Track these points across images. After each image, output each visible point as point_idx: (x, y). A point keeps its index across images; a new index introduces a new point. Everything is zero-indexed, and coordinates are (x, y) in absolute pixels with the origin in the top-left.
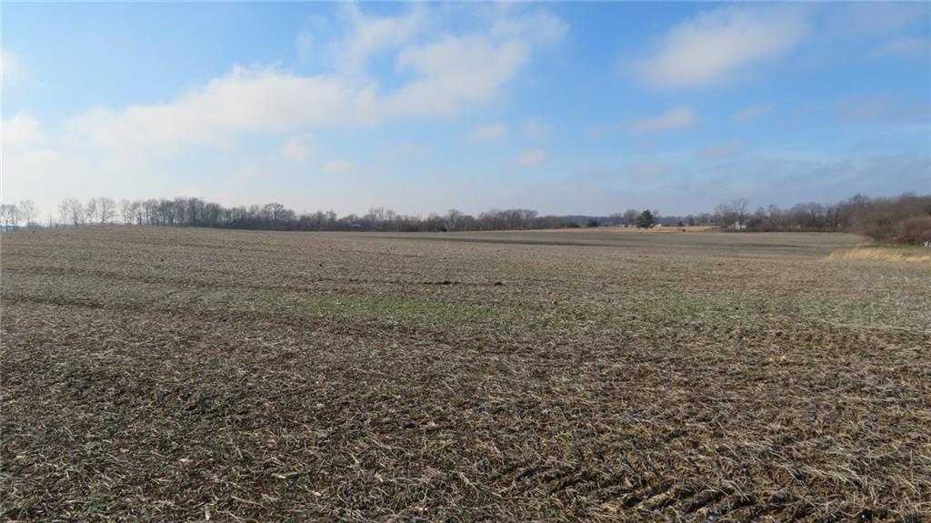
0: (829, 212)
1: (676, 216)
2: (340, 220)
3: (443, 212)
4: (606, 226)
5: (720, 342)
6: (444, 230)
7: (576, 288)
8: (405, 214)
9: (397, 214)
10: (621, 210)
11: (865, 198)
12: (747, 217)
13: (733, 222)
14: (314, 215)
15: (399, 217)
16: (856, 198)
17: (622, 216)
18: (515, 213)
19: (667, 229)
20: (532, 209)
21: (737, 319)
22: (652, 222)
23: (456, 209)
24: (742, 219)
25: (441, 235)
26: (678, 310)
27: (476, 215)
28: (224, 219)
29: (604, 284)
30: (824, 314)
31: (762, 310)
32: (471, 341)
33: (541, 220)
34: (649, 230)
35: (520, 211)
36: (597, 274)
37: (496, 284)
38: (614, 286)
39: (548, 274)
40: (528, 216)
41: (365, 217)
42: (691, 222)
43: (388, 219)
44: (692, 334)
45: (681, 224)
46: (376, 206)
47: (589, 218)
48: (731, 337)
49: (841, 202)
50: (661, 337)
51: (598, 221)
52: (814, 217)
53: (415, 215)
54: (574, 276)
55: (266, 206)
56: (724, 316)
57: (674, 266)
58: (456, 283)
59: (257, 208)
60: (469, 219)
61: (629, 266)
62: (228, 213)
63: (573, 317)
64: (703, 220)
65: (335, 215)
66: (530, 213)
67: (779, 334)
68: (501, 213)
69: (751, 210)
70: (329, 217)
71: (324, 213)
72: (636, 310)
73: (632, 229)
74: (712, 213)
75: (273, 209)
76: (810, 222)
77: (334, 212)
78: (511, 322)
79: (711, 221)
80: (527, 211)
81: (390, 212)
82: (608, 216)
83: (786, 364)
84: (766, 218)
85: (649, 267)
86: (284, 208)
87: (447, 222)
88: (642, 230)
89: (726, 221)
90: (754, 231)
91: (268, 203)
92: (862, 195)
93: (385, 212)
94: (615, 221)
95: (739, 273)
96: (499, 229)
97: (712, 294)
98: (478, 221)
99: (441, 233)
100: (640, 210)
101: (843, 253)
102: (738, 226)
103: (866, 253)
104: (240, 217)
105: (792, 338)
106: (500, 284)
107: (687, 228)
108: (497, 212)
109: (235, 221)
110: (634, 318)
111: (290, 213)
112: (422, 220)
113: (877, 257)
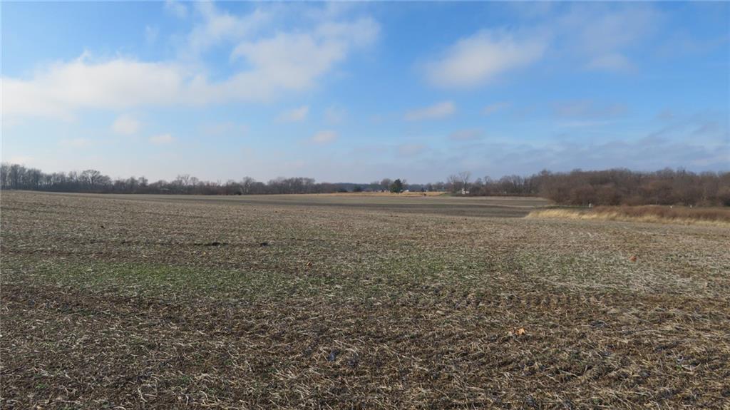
0: (525, 182)
1: (420, 184)
2: (151, 185)
3: (239, 179)
4: (368, 191)
5: (458, 309)
6: (240, 194)
7: (333, 247)
8: (207, 180)
9: (200, 180)
10: (378, 179)
11: (549, 172)
12: (470, 184)
13: (460, 189)
14: (128, 180)
15: (202, 183)
16: (544, 172)
17: (380, 184)
18: (297, 180)
19: (413, 194)
20: (309, 177)
21: (472, 279)
22: (402, 189)
23: (249, 176)
24: (466, 186)
25: (237, 197)
26: (420, 270)
27: (266, 181)
28: (45, 183)
29: (358, 243)
30: (542, 272)
31: (490, 267)
32: (207, 316)
33: (318, 186)
34: (400, 194)
35: (301, 179)
36: (355, 233)
37: (261, 245)
38: (367, 245)
39: (313, 234)
40: (307, 183)
41: (173, 183)
42: (430, 188)
43: (192, 184)
44: (432, 301)
45: (423, 190)
46: (182, 174)
47: (355, 185)
48: (468, 303)
49: (534, 175)
50: (403, 305)
51: (362, 187)
52: (515, 185)
53: (215, 181)
54: (334, 235)
55: (84, 172)
56: (460, 276)
57: (417, 224)
58: (225, 244)
59: (75, 173)
60: (260, 185)
61: (382, 224)
62: (49, 178)
63: (323, 280)
64: (439, 187)
65: (147, 180)
66: (309, 181)
67: (511, 298)
68: (286, 181)
69: (472, 180)
70: (141, 182)
71: (137, 179)
72: (383, 271)
73: (387, 194)
74: (445, 182)
75: (90, 175)
76: (512, 188)
77: (146, 178)
78: (259, 290)
79: (445, 188)
80: (306, 179)
81: (194, 179)
82: (369, 183)
83: (525, 338)
84: (483, 186)
85: (397, 225)
86: (101, 174)
87: (241, 186)
88: (395, 194)
89: (455, 188)
90: (475, 195)
91: (86, 170)
92: (547, 170)
93: (189, 179)
94: (375, 187)
95: (467, 231)
96: (285, 193)
97: (448, 252)
98: (267, 187)
99: (237, 196)
100: (393, 179)
101: (538, 213)
102: (463, 192)
103: (554, 213)
104: (60, 181)
105: (523, 302)
106: (265, 244)
107: (427, 193)
108: (283, 179)
109: (55, 184)
110: (380, 281)
111: (106, 178)
112: (221, 185)
113: (562, 215)
